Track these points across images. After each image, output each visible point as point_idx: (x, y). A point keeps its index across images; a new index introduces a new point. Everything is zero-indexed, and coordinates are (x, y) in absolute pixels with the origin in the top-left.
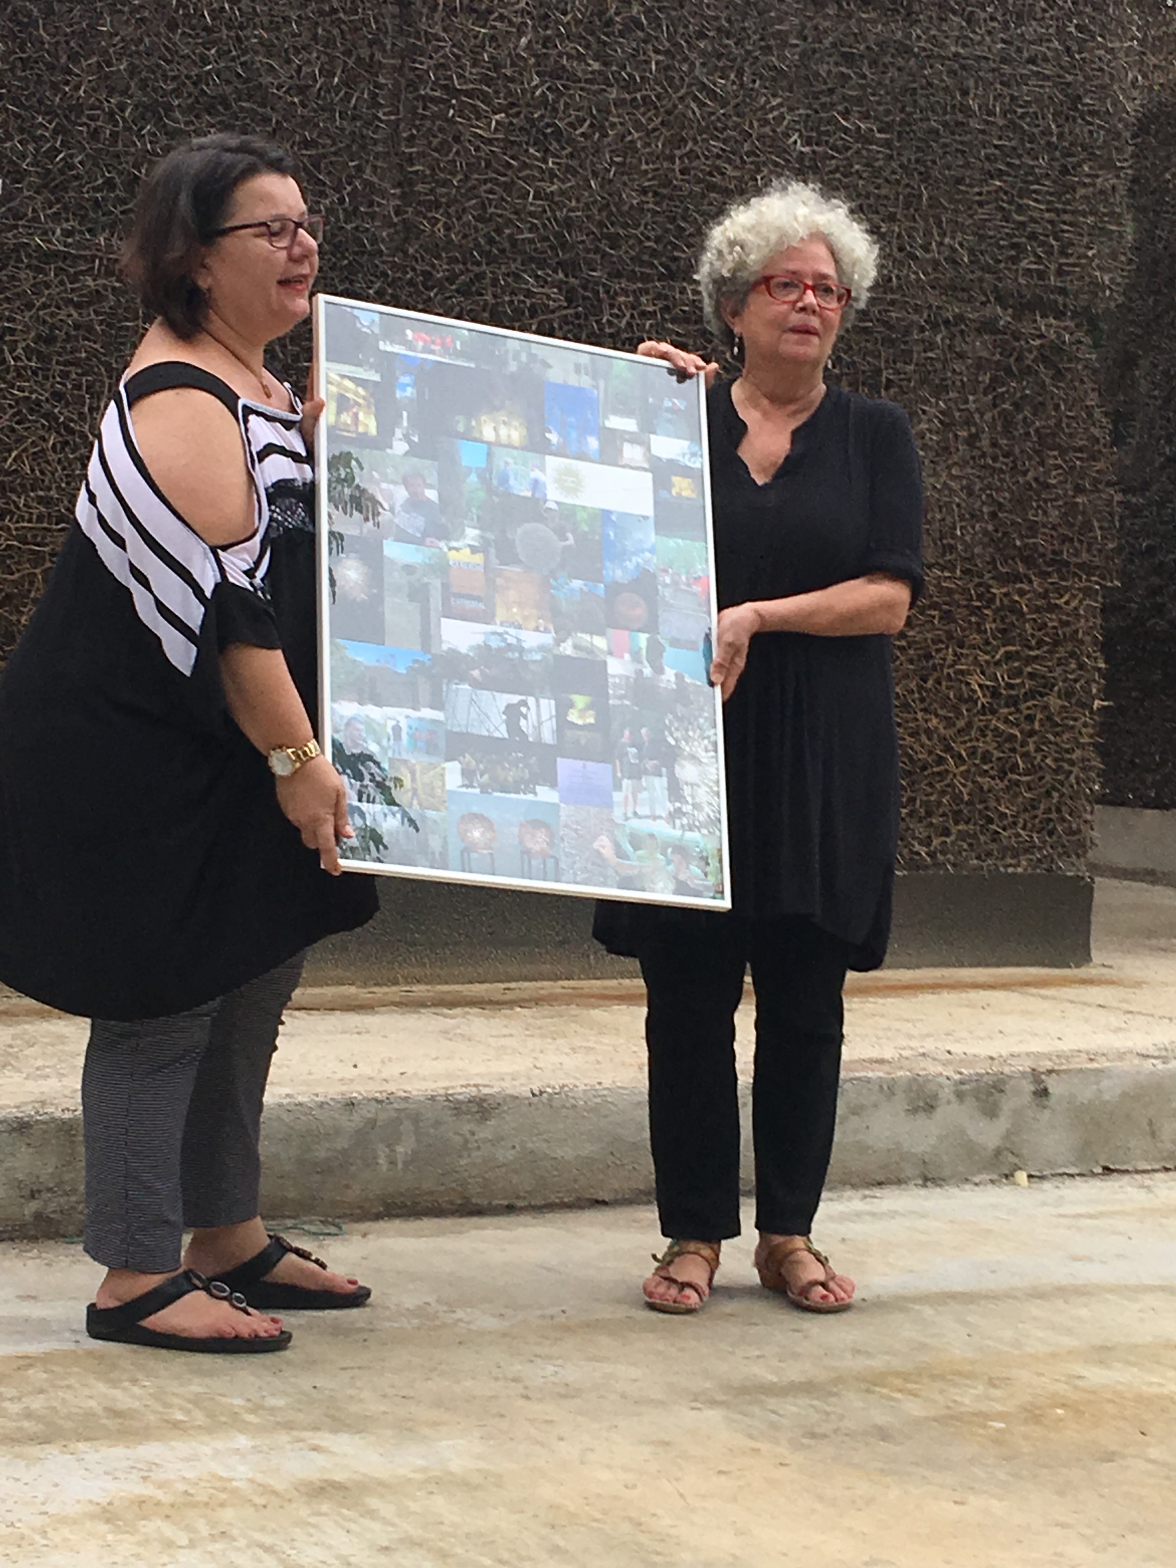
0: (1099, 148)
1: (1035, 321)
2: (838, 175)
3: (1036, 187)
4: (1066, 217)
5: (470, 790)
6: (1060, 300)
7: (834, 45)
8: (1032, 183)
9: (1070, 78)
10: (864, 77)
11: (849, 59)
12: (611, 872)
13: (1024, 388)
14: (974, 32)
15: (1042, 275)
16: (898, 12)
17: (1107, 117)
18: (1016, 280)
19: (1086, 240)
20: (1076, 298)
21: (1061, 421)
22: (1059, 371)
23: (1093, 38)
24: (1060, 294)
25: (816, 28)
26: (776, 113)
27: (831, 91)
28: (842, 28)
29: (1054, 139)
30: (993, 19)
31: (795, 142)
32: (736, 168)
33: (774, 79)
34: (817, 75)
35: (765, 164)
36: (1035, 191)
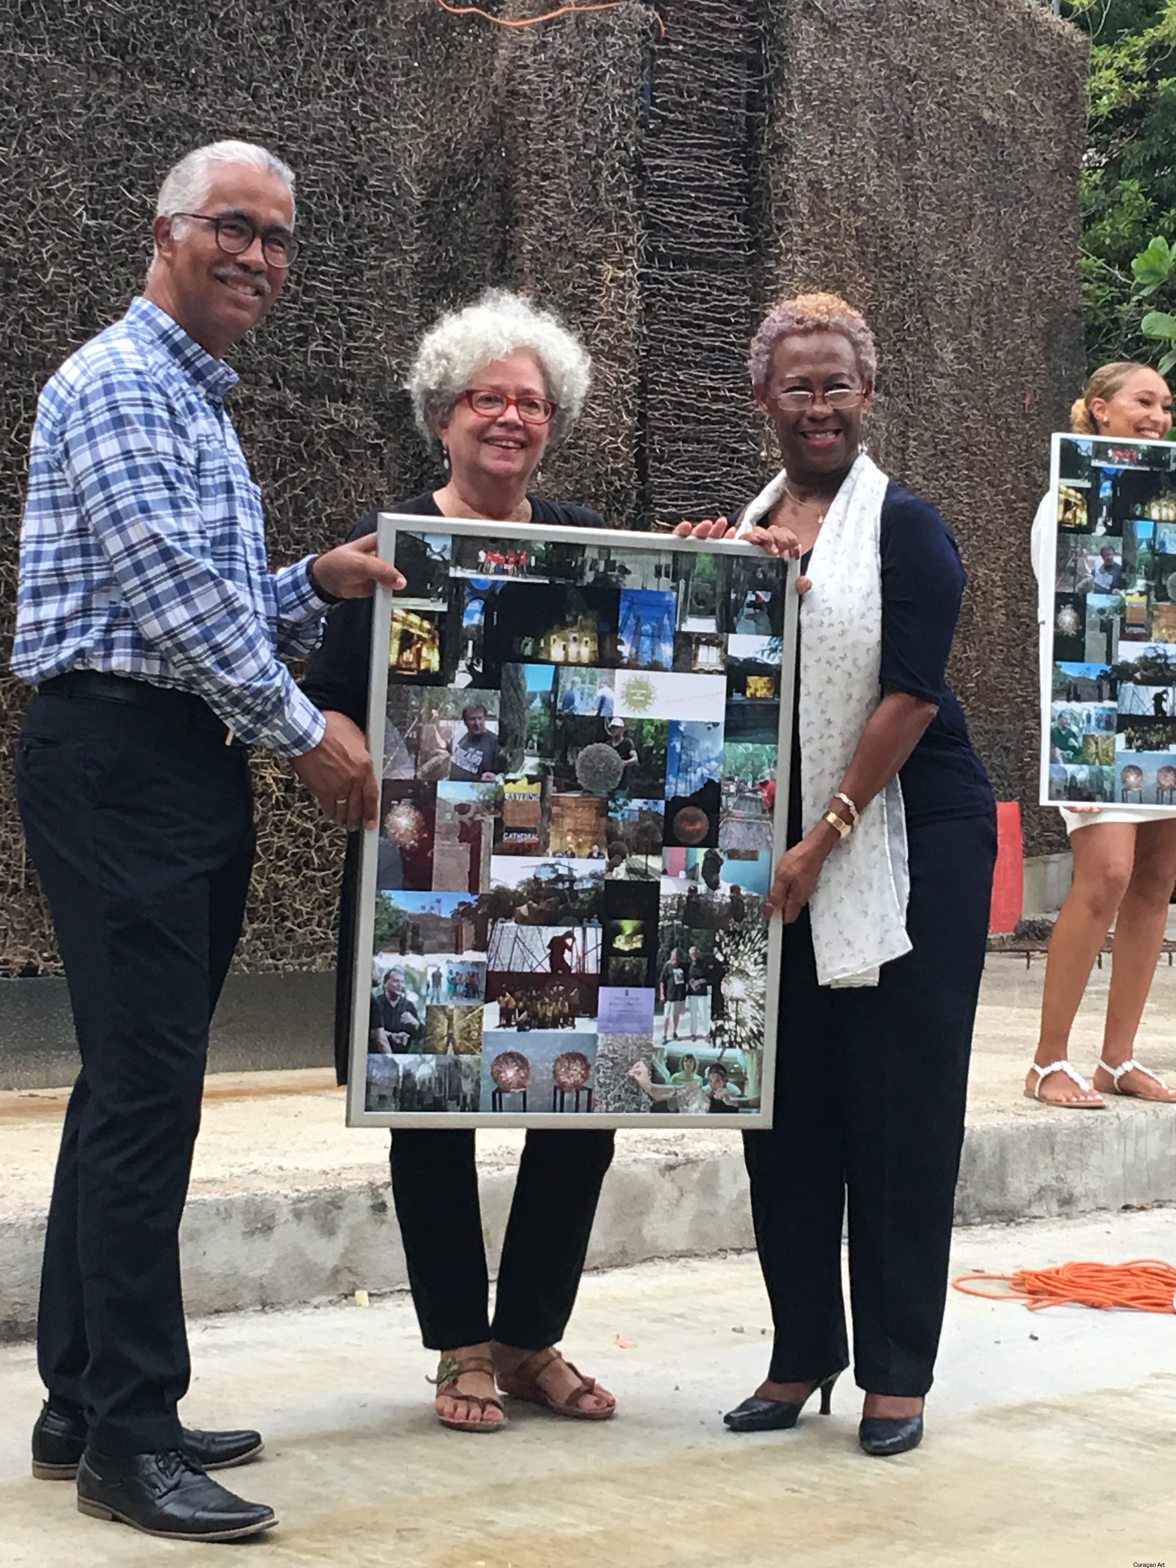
0: (385, 230)
1: (324, 405)
2: (124, 250)
3: (323, 268)
4: (353, 300)
5: (508, 1030)
6: (349, 383)
7: (118, 116)
8: (319, 264)
9: (355, 159)
10: (149, 149)
11: (134, 131)
12: (645, 1097)
13: (314, 474)
14: (260, 108)
15: (330, 358)
16: (183, 84)
17: (394, 200)
18: (304, 362)
19: (373, 323)
20: (364, 382)
21: (351, 506)
22: (347, 456)
23: (378, 120)
24: (348, 377)
25: (99, 97)
26: (60, 184)
27: (115, 164)
28: (125, 98)
29: (341, 220)
30: (279, 96)
31: (80, 216)
32: (19, 239)
33: (57, 149)
34: (100, 145)
35: (49, 237)
36: (323, 273)
